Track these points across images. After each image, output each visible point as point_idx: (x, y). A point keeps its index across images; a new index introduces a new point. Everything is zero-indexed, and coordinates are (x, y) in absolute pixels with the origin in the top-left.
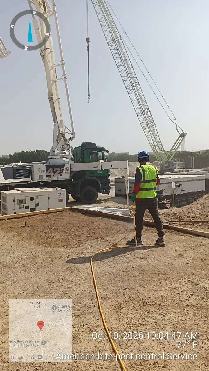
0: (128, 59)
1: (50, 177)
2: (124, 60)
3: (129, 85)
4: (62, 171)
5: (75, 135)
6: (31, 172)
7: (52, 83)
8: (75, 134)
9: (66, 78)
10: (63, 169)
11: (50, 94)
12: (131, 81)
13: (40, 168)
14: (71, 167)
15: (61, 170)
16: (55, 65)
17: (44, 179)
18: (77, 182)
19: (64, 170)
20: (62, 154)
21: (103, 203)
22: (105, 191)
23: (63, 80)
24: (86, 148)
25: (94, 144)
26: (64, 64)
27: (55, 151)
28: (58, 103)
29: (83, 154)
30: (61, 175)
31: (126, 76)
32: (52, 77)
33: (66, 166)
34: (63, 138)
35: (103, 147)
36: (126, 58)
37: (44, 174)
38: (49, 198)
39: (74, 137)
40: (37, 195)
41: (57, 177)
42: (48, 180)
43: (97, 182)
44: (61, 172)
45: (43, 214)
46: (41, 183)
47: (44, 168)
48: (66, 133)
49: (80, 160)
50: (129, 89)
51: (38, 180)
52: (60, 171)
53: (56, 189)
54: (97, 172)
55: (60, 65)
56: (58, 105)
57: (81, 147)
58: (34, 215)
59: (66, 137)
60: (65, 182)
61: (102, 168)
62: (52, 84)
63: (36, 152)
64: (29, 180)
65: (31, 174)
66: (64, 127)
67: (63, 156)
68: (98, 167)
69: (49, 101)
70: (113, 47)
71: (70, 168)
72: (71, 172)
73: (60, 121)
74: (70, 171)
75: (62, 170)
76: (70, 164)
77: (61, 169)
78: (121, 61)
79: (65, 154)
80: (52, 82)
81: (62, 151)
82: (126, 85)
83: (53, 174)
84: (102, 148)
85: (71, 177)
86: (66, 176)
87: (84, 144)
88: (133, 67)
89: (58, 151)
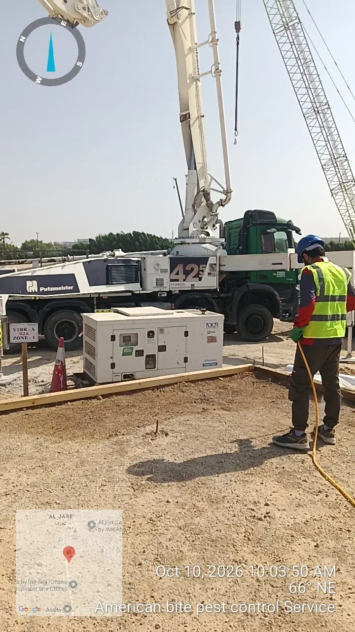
0: (310, 61)
1: (177, 283)
2: (302, 63)
3: (311, 109)
4: (203, 271)
5: (232, 194)
6: (141, 272)
7: (190, 83)
8: (231, 192)
9: (221, 71)
10: (204, 266)
11: (184, 106)
12: (315, 102)
13: (159, 263)
14: (222, 263)
15: (201, 269)
16: (196, 44)
17: (166, 287)
18: (230, 295)
19: (207, 269)
20: (203, 235)
21: (281, 340)
22: (289, 316)
23: (214, 75)
24: (254, 222)
25: (271, 215)
26: (218, 40)
27: (188, 229)
28: (200, 126)
29: (247, 236)
30: (200, 279)
31: (306, 94)
32: (190, 70)
33: (212, 260)
34: (205, 201)
35: (290, 221)
36: (307, 59)
37: (166, 277)
38: (186, 334)
39: (230, 199)
40: (161, 326)
41: (193, 283)
42: (173, 290)
43: (274, 295)
44: (201, 272)
45: (187, 382)
46: (160, 294)
47: (165, 263)
48: (211, 191)
49: (241, 247)
50: (309, 118)
51: (154, 287)
52: (199, 271)
53: (201, 312)
54: (275, 274)
55: (207, 42)
56: (198, 130)
57: (242, 221)
58: (167, 385)
59: (211, 199)
60: (206, 294)
61: (292, 268)
62: (189, 87)
63: (132, 235)
64: (135, 287)
65: (141, 275)
66: (210, 178)
67: (205, 239)
68: (281, 264)
69: (181, 121)
70: (284, 39)
71: (220, 265)
72: (221, 273)
73: (201, 165)
74: (218, 271)
75: (204, 269)
76: (219, 257)
77: (201, 266)
78: (297, 65)
79: (208, 234)
80: (188, 82)
81: (201, 228)
82: (304, 111)
83: (184, 277)
84: (286, 223)
85: (221, 284)
86: (210, 282)
87: (250, 213)
88: (318, 76)
89: (195, 229)
